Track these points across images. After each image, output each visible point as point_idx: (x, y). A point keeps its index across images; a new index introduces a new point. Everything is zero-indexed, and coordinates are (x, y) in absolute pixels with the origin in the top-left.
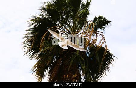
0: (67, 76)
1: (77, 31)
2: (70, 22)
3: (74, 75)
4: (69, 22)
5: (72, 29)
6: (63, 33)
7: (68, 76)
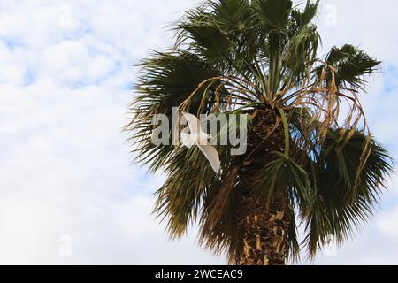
0: (256, 217)
1: (282, 90)
2: (259, 64)
3: (276, 214)
4: (257, 62)
5: (268, 83)
6: (241, 95)
7: (259, 218)
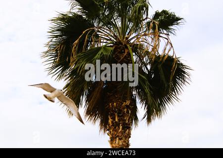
0: (115, 104)
1: (128, 34)
2: (116, 21)
3: (126, 102)
4: (114, 20)
5: (120, 31)
6: (106, 37)
7: (116, 104)
